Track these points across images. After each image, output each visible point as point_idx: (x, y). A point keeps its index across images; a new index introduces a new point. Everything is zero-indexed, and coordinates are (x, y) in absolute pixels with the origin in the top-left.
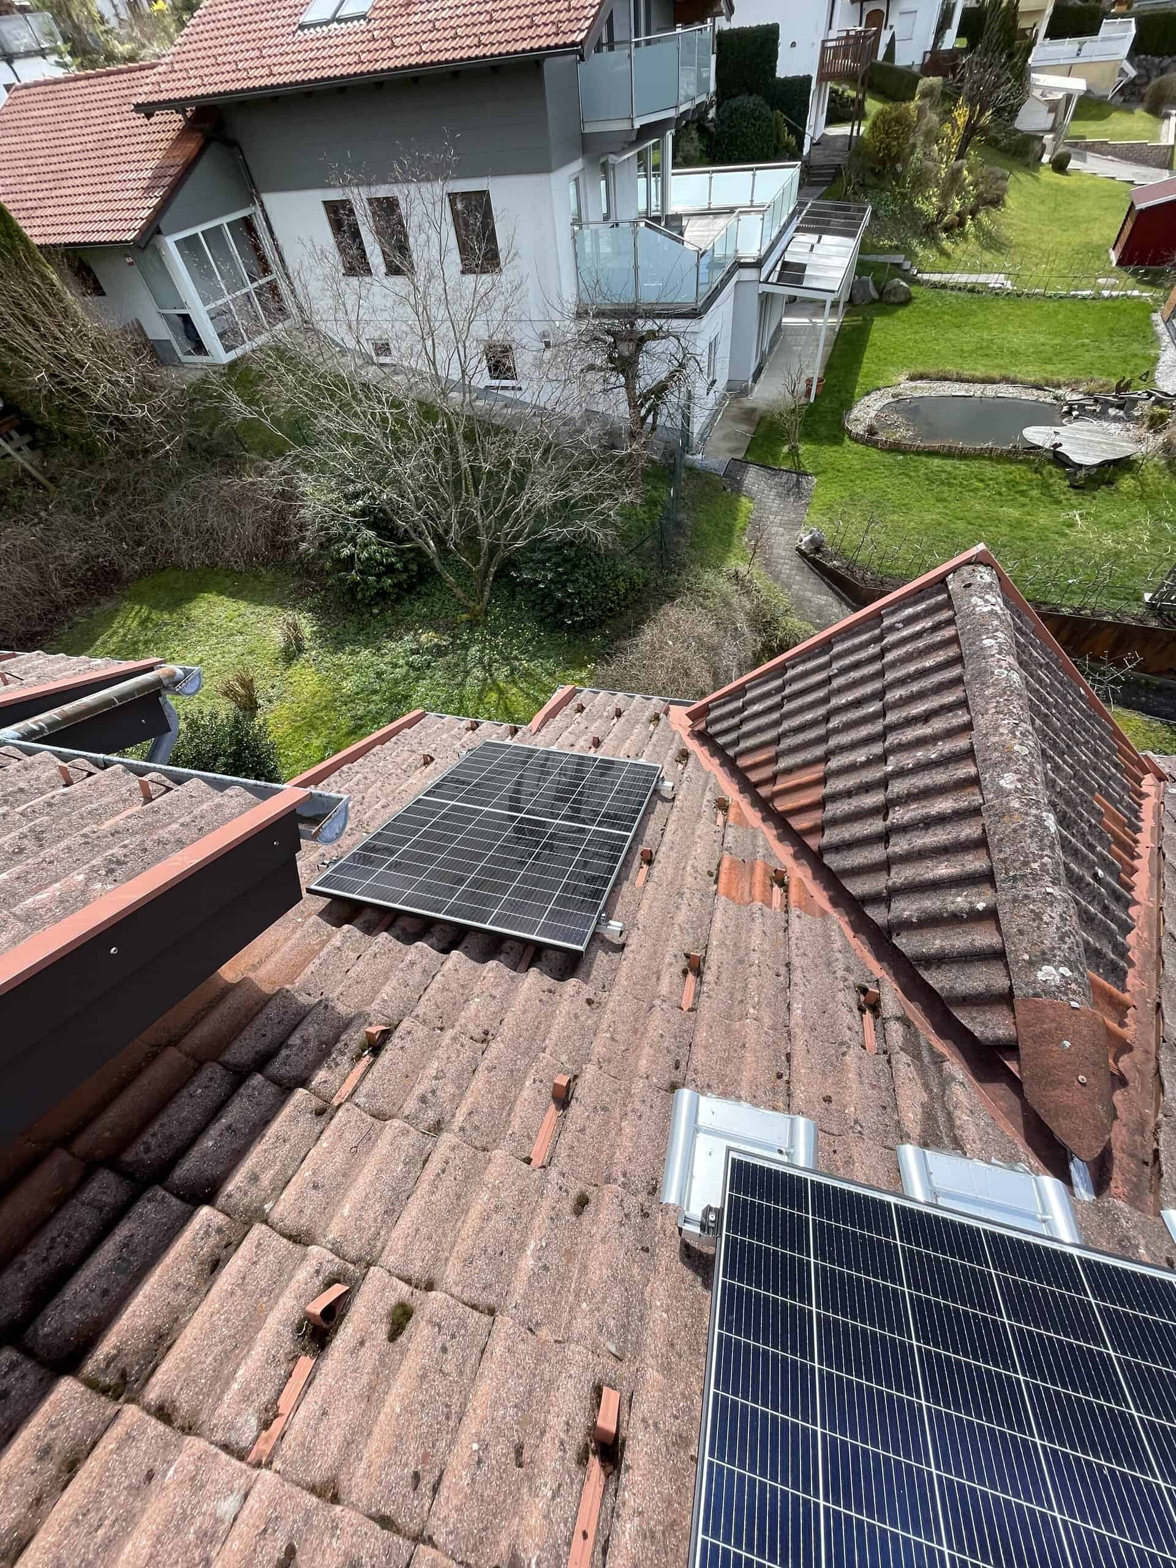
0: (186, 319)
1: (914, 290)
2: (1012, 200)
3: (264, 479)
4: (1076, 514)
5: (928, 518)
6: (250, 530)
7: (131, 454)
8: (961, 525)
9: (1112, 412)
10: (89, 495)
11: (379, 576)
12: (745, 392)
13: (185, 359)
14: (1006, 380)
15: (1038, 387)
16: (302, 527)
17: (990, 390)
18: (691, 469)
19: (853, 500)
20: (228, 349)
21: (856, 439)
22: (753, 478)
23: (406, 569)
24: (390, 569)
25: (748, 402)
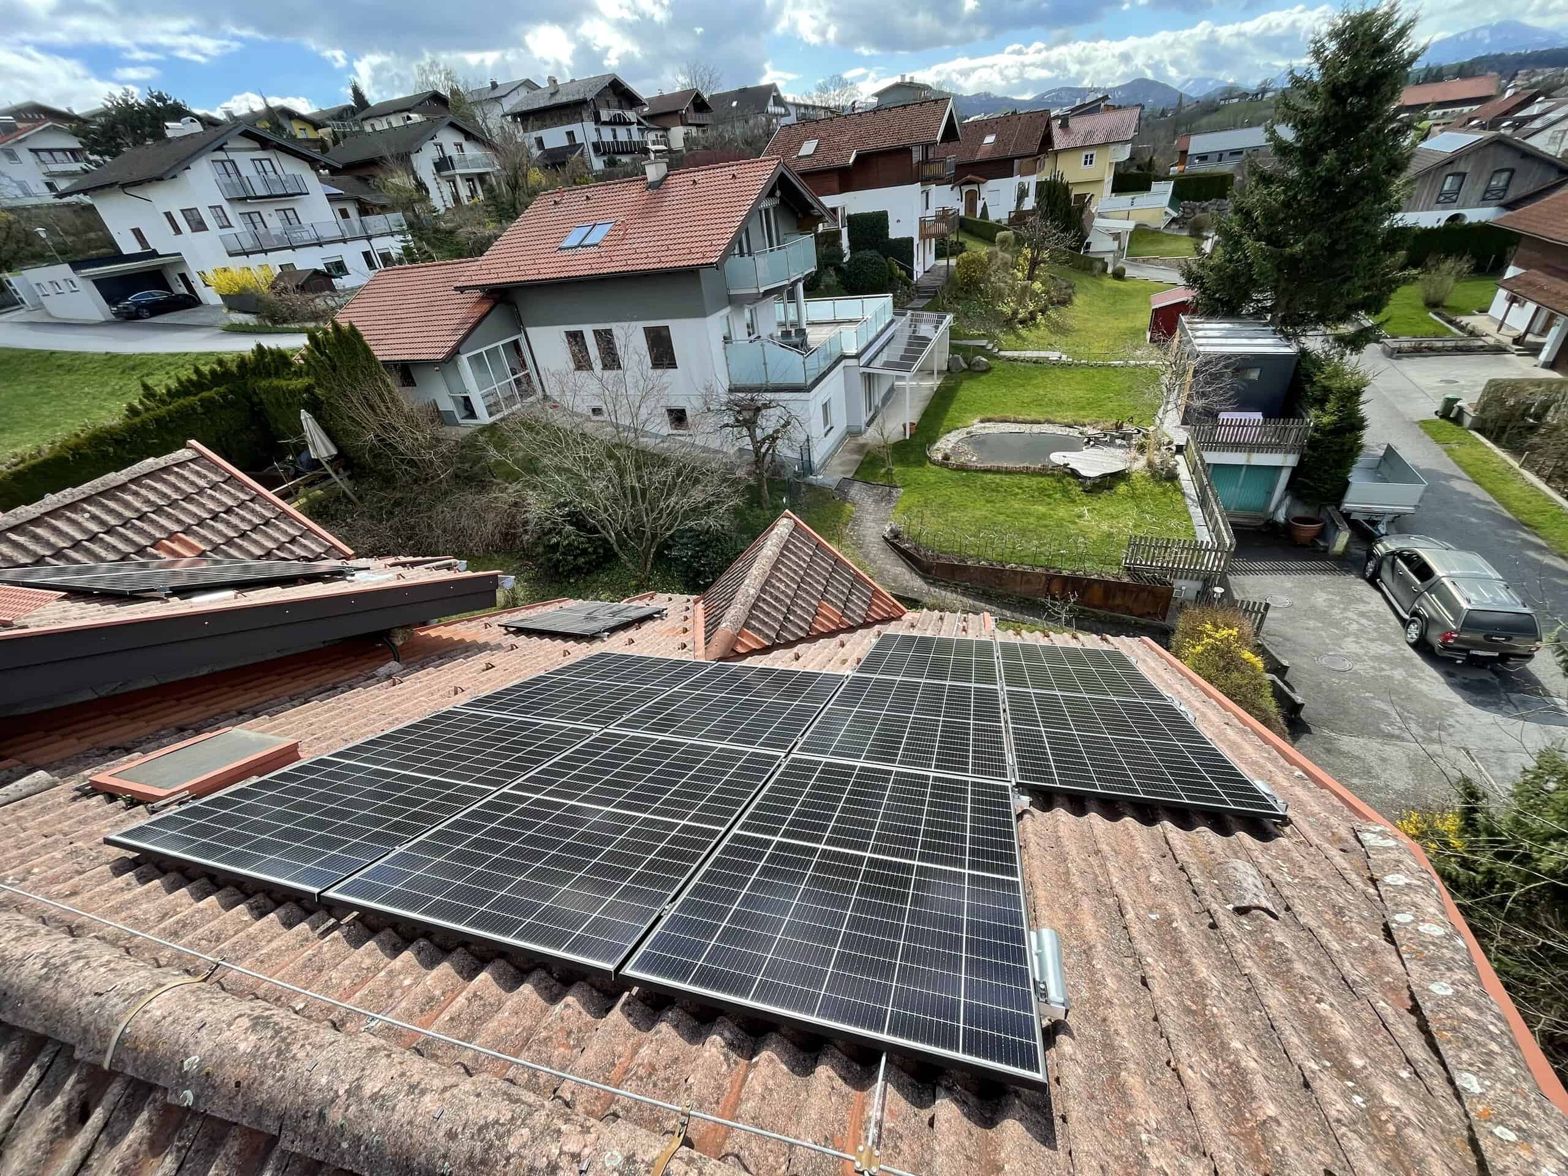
0: (467, 399)
1: (992, 363)
2: (1078, 300)
3: (504, 495)
4: (1085, 509)
5: (978, 513)
6: (490, 527)
7: (415, 481)
8: (1001, 518)
9: (1118, 441)
10: (381, 508)
11: (576, 557)
12: (860, 433)
13: (460, 421)
14: (1049, 422)
15: (1070, 427)
16: (526, 523)
17: (1036, 429)
18: (810, 486)
19: (926, 504)
20: (491, 414)
21: (934, 463)
22: (856, 491)
23: (595, 552)
24: (584, 552)
25: (861, 440)
